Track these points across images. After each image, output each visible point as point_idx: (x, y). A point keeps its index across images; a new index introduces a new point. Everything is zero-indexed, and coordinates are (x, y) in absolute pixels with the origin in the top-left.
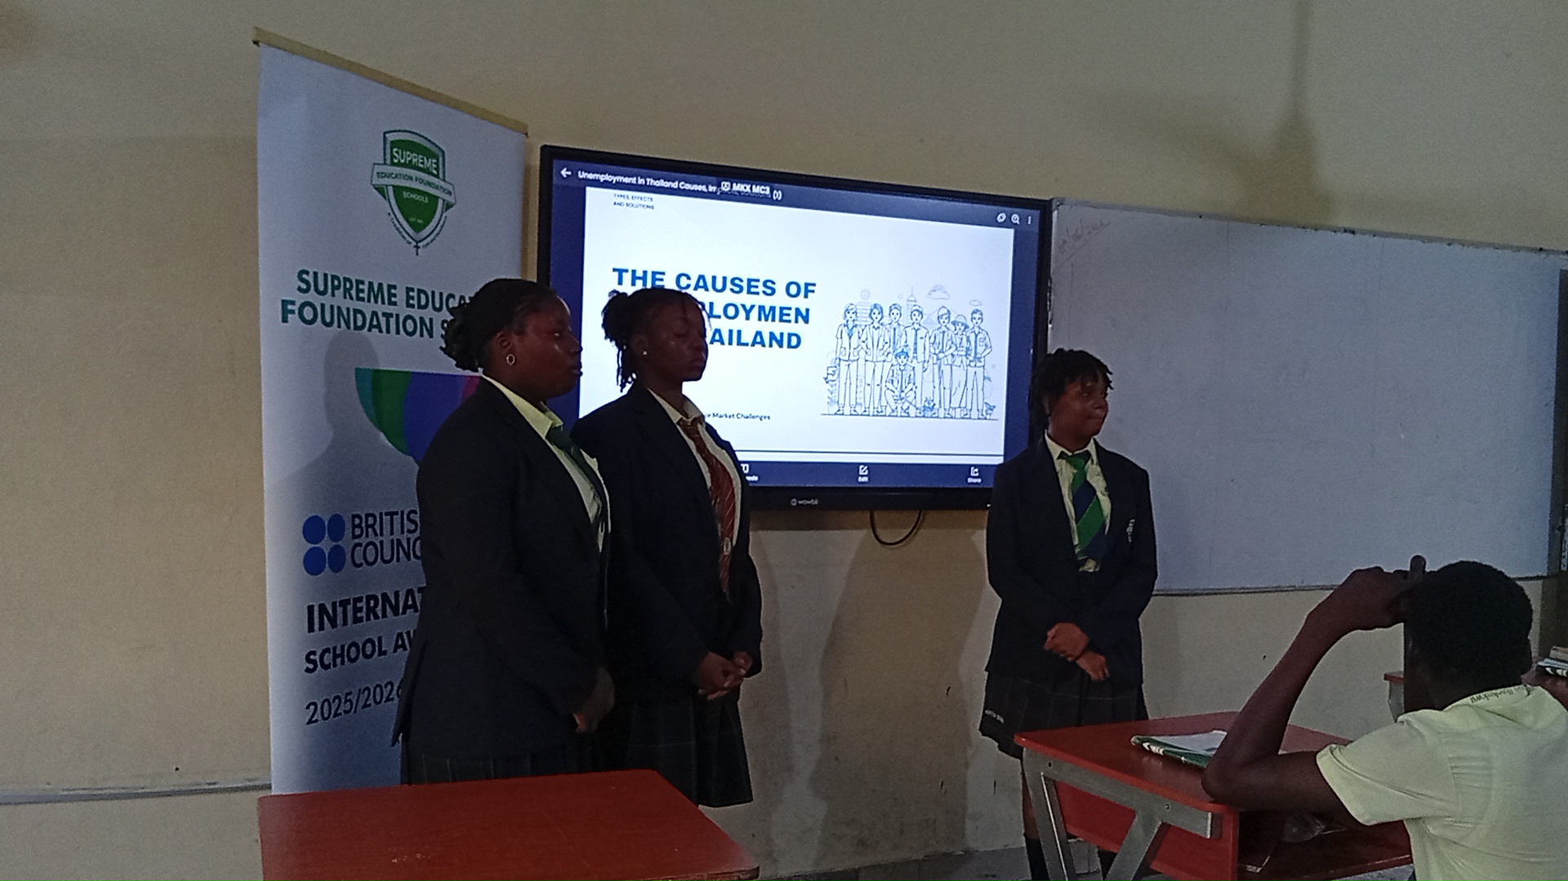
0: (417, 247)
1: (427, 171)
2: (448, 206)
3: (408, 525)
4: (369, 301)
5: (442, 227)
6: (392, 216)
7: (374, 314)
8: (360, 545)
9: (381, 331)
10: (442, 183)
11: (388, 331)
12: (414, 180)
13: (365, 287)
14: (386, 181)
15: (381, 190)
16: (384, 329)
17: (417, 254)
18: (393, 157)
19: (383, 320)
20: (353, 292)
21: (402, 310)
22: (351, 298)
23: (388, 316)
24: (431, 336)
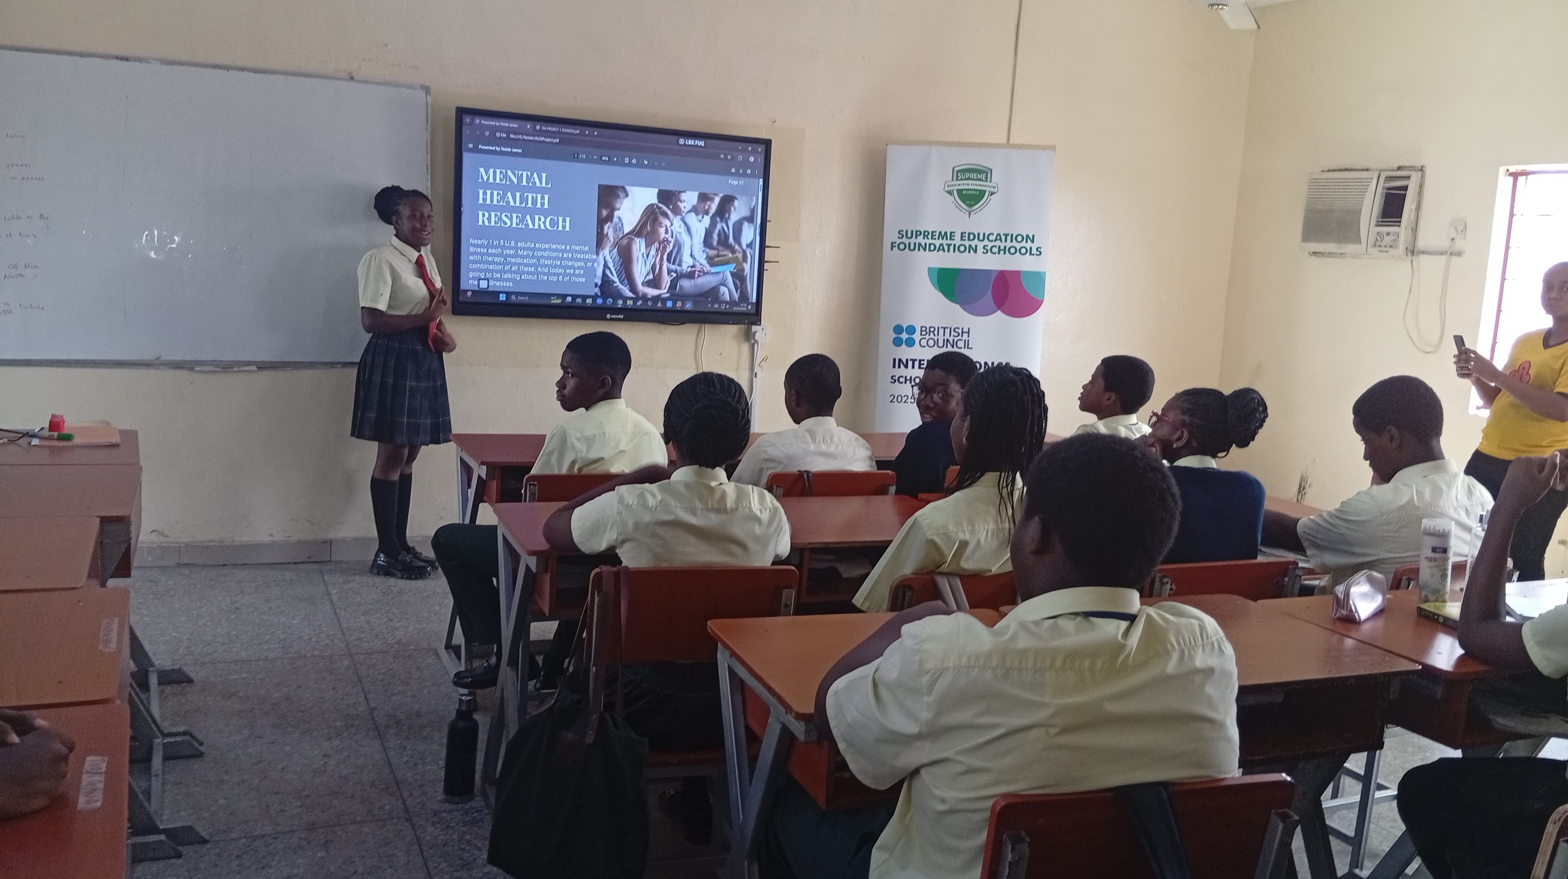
0: (970, 214)
1: (979, 180)
2: (992, 194)
3: (953, 333)
4: (939, 239)
5: (987, 203)
6: (955, 202)
7: (941, 245)
8: (925, 339)
9: (944, 251)
10: (990, 184)
11: (949, 251)
12: (972, 185)
13: (937, 234)
14: (952, 188)
15: (950, 193)
16: (946, 250)
17: (970, 217)
18: (957, 176)
19: (946, 248)
20: (930, 236)
21: (958, 242)
22: (928, 238)
23: (949, 245)
24: (976, 252)
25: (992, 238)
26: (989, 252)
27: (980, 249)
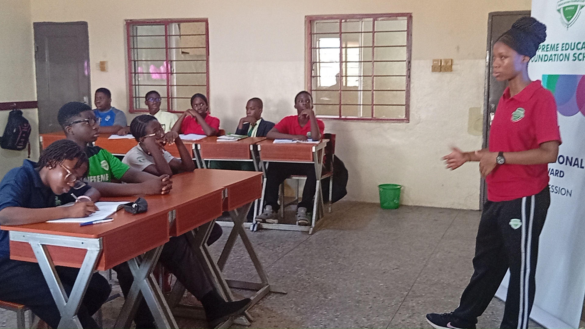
0: (568, 27)
2: (582, 7)
4: (550, 50)
5: (578, 16)
6: (561, 18)
7: (551, 55)
11: (555, 60)
12: (570, 2)
13: (549, 46)
14: (560, 6)
15: (559, 11)
16: (553, 60)
17: (567, 30)
19: (553, 57)
20: (545, 49)
21: (559, 52)
22: (544, 51)
23: (555, 55)
24: (568, 60)
25: (580, 46)
26: (577, 59)
27: (571, 58)
